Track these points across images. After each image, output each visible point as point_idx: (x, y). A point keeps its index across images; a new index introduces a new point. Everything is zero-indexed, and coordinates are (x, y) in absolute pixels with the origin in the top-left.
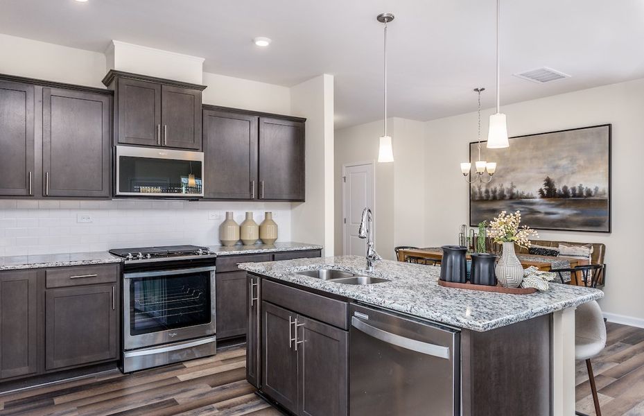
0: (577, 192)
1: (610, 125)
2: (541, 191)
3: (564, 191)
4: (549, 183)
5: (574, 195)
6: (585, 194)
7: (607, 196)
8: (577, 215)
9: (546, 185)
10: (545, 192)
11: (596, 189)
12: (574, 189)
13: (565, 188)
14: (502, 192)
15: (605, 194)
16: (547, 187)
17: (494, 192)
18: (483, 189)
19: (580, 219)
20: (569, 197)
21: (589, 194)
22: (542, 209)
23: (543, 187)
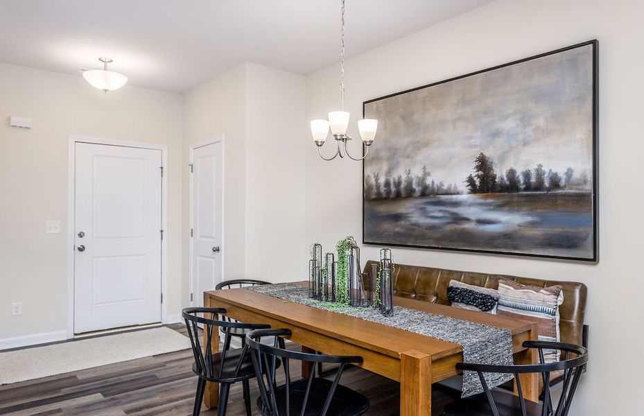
0: (533, 180)
1: (594, 43)
2: (471, 181)
3: (508, 179)
4: (483, 164)
5: (528, 187)
6: (547, 184)
7: (589, 187)
8: (532, 224)
9: (479, 168)
10: (478, 183)
11: (569, 173)
12: (527, 175)
13: (512, 173)
14: (410, 183)
15: (585, 182)
16: (481, 173)
17: (398, 184)
18: (382, 180)
19: (538, 232)
20: (518, 189)
21: (555, 183)
22: (473, 213)
23: (474, 173)
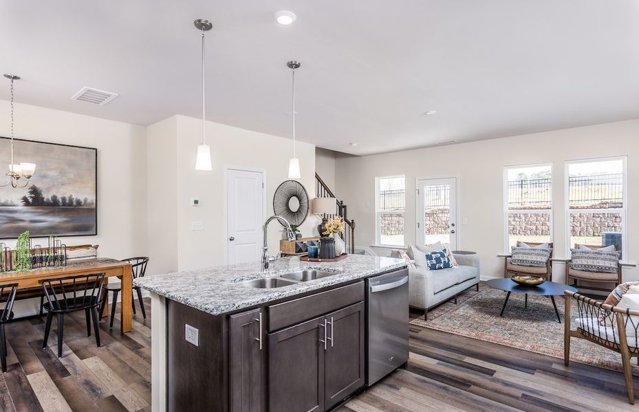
0: (67, 201)
1: (95, 149)
2: (25, 199)
3: (52, 200)
4: (35, 191)
5: (64, 204)
6: (75, 204)
7: (94, 206)
9: (31, 193)
10: (30, 200)
11: (86, 200)
12: (64, 199)
13: (54, 198)
15: (93, 204)
16: (32, 195)
20: (58, 205)
21: (79, 203)
23: (28, 195)
